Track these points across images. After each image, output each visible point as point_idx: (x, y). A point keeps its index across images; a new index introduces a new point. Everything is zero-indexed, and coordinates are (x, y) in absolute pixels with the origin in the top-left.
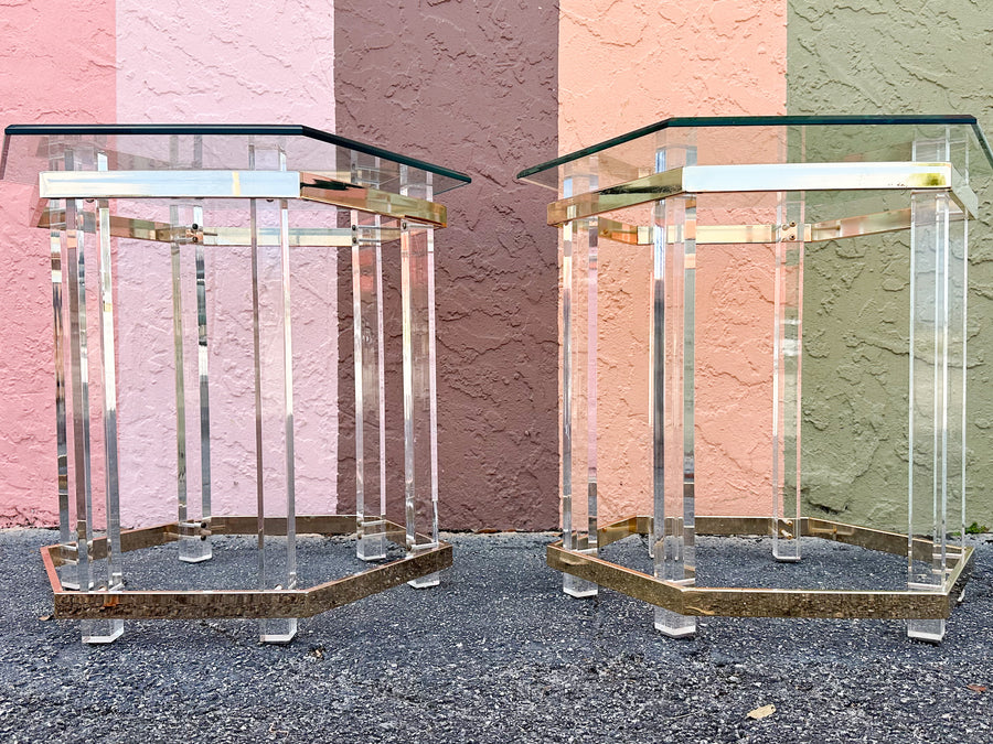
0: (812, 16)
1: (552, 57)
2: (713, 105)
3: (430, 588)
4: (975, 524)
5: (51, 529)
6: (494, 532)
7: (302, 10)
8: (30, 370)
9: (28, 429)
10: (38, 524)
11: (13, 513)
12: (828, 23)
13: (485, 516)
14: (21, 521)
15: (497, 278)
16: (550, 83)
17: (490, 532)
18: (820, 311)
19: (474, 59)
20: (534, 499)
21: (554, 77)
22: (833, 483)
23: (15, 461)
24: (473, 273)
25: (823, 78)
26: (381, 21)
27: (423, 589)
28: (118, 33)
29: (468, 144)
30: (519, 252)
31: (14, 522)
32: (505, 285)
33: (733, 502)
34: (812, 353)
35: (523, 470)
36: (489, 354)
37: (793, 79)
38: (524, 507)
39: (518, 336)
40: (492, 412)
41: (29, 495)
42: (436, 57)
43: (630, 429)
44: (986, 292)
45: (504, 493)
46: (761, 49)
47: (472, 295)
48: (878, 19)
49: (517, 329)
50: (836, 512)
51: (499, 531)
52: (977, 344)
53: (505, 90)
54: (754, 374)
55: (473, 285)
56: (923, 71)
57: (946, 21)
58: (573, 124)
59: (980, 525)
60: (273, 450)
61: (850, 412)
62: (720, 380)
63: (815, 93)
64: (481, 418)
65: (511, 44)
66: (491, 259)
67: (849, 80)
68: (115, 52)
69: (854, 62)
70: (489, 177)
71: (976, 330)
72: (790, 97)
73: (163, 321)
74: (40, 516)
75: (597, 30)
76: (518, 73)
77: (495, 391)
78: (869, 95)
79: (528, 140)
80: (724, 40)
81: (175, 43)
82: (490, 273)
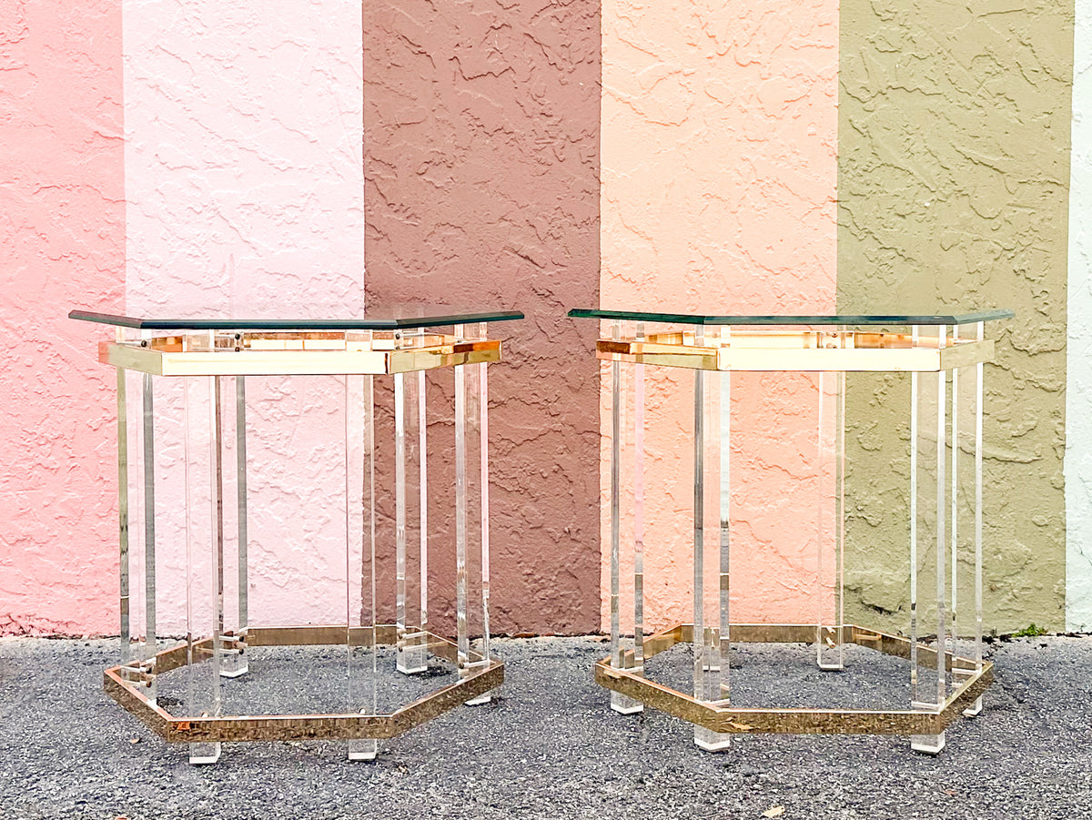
0: (864, 96)
1: (594, 135)
2: (762, 188)
3: (482, 704)
4: (1033, 626)
5: (50, 638)
6: (530, 637)
7: (329, 82)
8: (26, 466)
9: (24, 530)
10: (35, 632)
11: (7, 620)
12: (881, 103)
13: (521, 619)
14: (15, 629)
15: (535, 364)
16: (592, 163)
17: (527, 636)
18: (872, 402)
19: (512, 136)
20: (574, 600)
21: (596, 155)
22: (887, 583)
23: (10, 565)
24: (509, 359)
25: (875, 160)
26: (414, 95)
27: (475, 706)
28: (126, 101)
29: (504, 224)
30: (559, 337)
31: (7, 630)
32: (543, 372)
33: (784, 603)
34: (865, 446)
35: (563, 570)
36: (527, 445)
37: (844, 162)
38: (564, 609)
39: (558, 426)
40: (529, 507)
41: (24, 601)
42: (472, 134)
43: (676, 525)
44: (1043, 384)
45: (541, 594)
46: (812, 130)
47: (508, 383)
48: (933, 100)
49: (556, 419)
50: (889, 613)
51: (536, 636)
52: (1035, 438)
53: (545, 168)
54: (806, 467)
55: (509, 372)
56: (978, 155)
57: (1003, 103)
58: (615, 205)
59: (1038, 627)
60: (295, 549)
61: (904, 508)
62: (770, 472)
63: (867, 176)
64: (518, 514)
65: (550, 121)
66: (529, 344)
67: (902, 163)
68: (122, 123)
69: (907, 145)
70: (527, 258)
71: (1033, 423)
72: (841, 182)
73: (175, 411)
74: (36, 623)
75: (640, 108)
76: (558, 151)
77: (533, 485)
78: (922, 179)
79: (569, 220)
80: (773, 121)
81: (189, 115)
82: (527, 359)
